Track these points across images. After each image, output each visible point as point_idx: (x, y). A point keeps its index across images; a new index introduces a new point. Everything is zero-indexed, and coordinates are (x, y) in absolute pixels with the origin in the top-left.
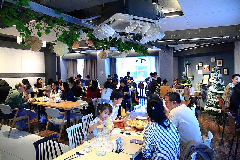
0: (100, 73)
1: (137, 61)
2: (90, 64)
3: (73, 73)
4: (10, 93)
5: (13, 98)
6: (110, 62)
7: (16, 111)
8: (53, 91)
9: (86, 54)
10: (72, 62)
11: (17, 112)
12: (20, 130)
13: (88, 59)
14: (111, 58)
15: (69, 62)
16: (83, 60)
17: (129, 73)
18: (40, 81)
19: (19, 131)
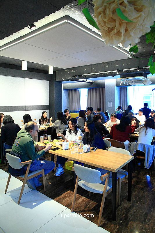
0: (109, 105)
1: (153, 90)
2: (94, 95)
3: (75, 104)
4: (18, 137)
5: (23, 146)
6: (119, 92)
7: (27, 165)
8: (70, 132)
9: (91, 83)
10: (74, 92)
11: (29, 166)
12: (33, 189)
13: (92, 89)
14: (121, 87)
15: (71, 92)
16: (86, 90)
17: (146, 105)
18: (45, 115)
19: (31, 190)
